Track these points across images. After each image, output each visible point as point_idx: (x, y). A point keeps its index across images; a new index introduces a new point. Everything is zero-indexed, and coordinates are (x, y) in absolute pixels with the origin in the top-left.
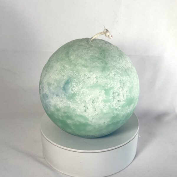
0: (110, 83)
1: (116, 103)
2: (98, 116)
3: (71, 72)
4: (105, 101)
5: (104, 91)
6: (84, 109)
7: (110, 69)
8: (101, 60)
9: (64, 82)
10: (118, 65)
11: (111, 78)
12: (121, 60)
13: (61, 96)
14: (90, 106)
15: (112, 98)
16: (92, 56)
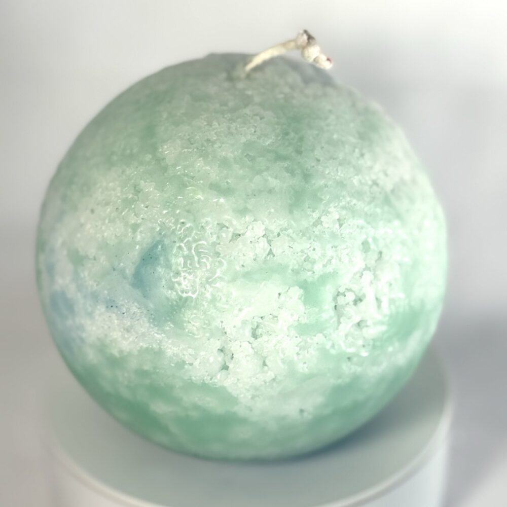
0: (324, 255)
1: (346, 336)
2: (275, 384)
3: (165, 212)
4: (304, 329)
5: (297, 288)
6: (220, 359)
7: (321, 200)
8: (286, 164)
9: (136, 253)
10: (355, 180)
11: (327, 236)
12: (367, 156)
13: (128, 310)
14: (242, 350)
15: (331, 318)
16: (248, 145)
